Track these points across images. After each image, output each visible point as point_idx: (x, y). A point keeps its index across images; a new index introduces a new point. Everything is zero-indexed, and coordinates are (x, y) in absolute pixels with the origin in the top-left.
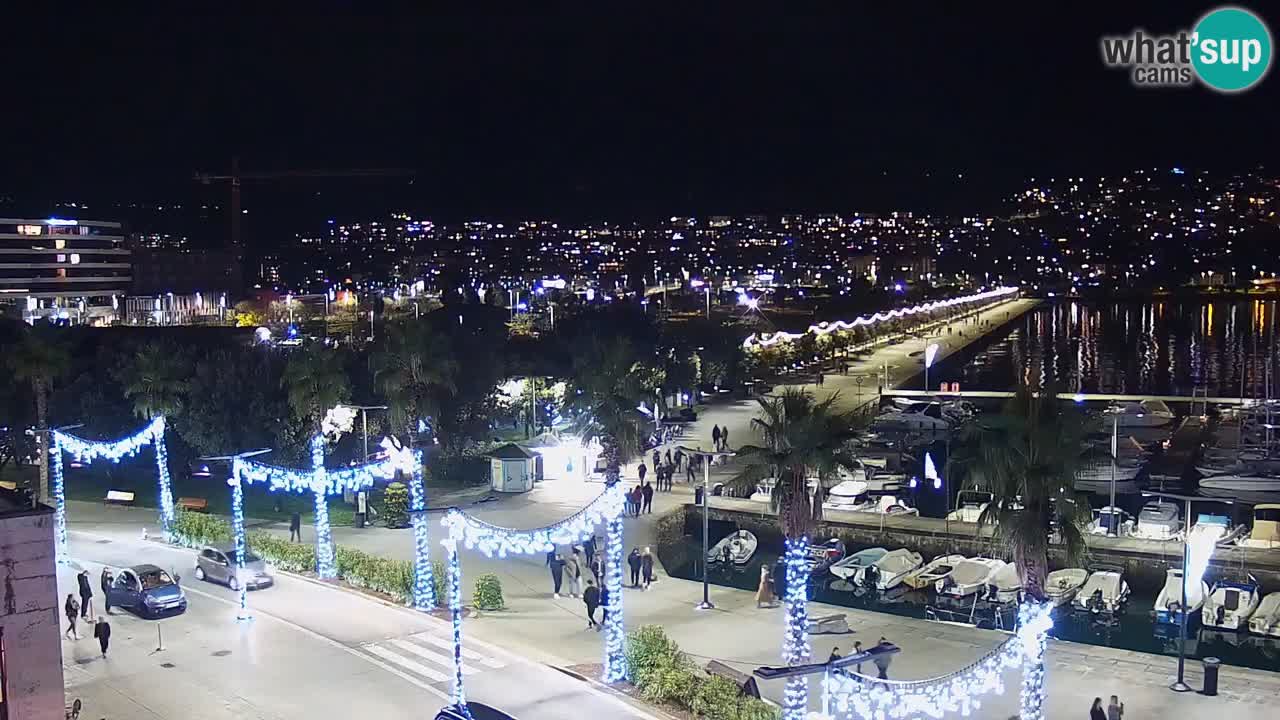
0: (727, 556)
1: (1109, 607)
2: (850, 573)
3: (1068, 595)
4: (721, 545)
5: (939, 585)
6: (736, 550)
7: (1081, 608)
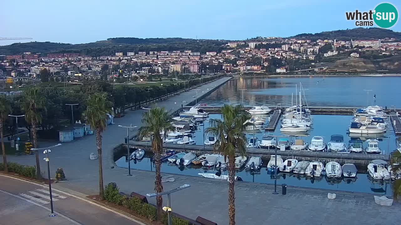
0: (135, 156)
1: (256, 167)
2: (174, 160)
3: (242, 164)
4: (133, 154)
5: (203, 163)
6: (138, 155)
7: (248, 168)
